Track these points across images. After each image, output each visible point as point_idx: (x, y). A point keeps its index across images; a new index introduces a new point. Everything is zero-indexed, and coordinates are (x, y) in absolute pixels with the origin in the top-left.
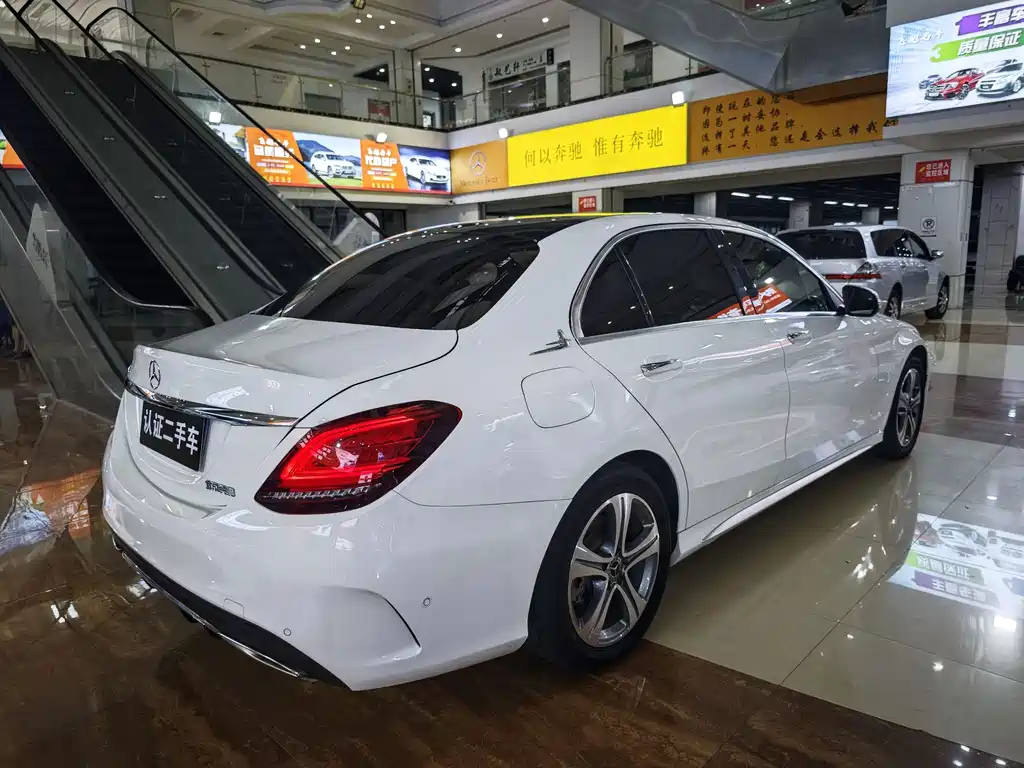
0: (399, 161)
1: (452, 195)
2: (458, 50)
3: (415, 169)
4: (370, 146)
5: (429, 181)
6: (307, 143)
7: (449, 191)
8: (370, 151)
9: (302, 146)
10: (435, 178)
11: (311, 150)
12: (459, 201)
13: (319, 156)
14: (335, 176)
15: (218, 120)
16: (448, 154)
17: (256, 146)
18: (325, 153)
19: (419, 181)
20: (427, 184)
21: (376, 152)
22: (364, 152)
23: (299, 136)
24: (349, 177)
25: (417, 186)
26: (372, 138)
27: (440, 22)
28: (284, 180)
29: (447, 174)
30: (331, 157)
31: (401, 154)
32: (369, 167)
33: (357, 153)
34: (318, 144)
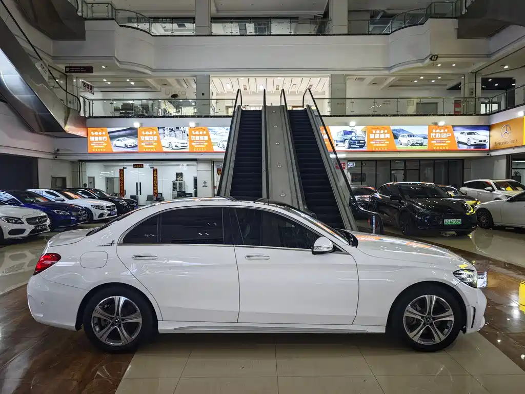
0: (453, 135)
1: (490, 150)
2: (506, 67)
3: (464, 138)
4: (434, 128)
5: (472, 143)
6: (397, 130)
7: (488, 148)
8: (434, 131)
9: (395, 132)
10: (478, 142)
11: (399, 134)
12: (493, 154)
13: (403, 136)
14: (412, 145)
15: (354, 125)
16: (489, 128)
17: (370, 134)
18: (406, 135)
19: (466, 144)
20: (471, 145)
21: (438, 131)
22: (430, 131)
23: (392, 128)
24: (420, 145)
25: (465, 147)
26: (436, 124)
27: (489, 56)
28: (383, 149)
29: (487, 139)
30: (410, 136)
31: (454, 130)
32: (433, 139)
33: (426, 132)
34: (404, 130)
